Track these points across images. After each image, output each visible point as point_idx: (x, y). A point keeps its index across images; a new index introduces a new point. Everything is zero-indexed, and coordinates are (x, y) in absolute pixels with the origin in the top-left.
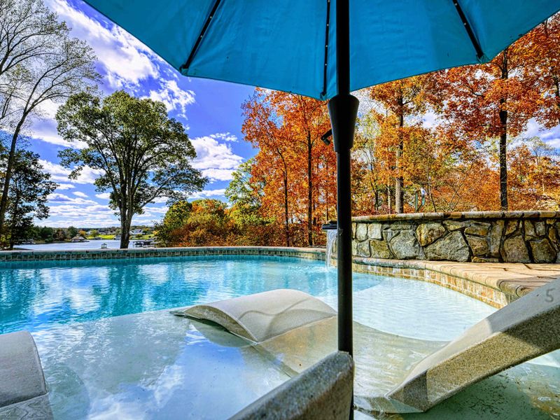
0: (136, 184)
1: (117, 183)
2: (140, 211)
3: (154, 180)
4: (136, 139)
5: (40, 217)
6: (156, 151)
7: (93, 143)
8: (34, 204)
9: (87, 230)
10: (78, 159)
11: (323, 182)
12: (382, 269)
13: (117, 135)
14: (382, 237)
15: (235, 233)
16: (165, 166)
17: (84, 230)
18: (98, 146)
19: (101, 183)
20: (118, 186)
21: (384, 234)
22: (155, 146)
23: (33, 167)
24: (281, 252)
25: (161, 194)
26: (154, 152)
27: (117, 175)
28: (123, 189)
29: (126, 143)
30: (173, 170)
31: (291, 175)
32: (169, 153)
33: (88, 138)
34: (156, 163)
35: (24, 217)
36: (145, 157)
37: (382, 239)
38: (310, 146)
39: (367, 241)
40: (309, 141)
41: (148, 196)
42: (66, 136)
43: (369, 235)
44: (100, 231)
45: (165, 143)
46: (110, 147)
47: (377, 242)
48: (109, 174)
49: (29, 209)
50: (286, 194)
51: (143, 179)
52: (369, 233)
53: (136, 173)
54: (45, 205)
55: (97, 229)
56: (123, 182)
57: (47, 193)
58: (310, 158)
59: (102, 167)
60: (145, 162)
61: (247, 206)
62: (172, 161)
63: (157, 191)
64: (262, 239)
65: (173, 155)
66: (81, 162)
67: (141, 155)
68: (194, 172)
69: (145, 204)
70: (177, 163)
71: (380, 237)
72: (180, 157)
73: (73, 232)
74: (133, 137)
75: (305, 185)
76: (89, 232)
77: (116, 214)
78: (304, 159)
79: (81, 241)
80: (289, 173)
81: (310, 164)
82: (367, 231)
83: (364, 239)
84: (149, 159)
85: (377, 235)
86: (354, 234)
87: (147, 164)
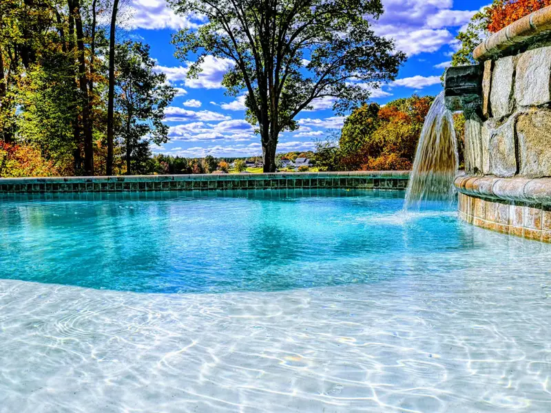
0: (281, 78)
1: (253, 79)
2: (293, 126)
3: (310, 66)
5: (158, 141)
6: (312, 13)
7: (214, 14)
8: (149, 122)
9: (231, 160)
10: (197, 45)
16: (327, 37)
17: (227, 160)
18: (222, 18)
20: (255, 85)
23: (143, 66)
25: (322, 92)
26: (309, 16)
28: (263, 89)
30: (341, 45)
34: (314, 36)
35: (139, 142)
36: (295, 26)
39: (510, 120)
41: (301, 97)
42: (178, 7)
44: (247, 162)
46: (239, 17)
47: (538, 117)
48: (241, 64)
49: (144, 130)
51: (293, 67)
52: (518, 86)
53: (280, 58)
54: (163, 121)
55: (244, 159)
56: (262, 77)
57: (163, 104)
59: (230, 55)
60: (294, 35)
62: (341, 28)
63: (316, 87)
65: (342, 16)
66: (201, 50)
67: (285, 26)
68: (378, 44)
69: (297, 111)
70: (350, 29)
71: (547, 99)
72: (353, 18)
73: (212, 163)
76: (233, 164)
77: (256, 132)
82: (514, 82)
83: (504, 114)
84: (300, 29)
85: (537, 90)
86: (486, 102)
87: (298, 39)
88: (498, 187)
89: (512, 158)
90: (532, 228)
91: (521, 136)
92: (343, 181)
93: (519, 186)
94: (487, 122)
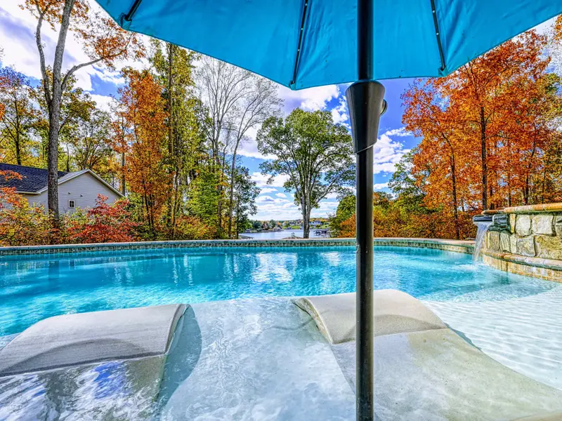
0: (312, 184)
1: (298, 184)
2: (317, 206)
3: (326, 179)
4: (310, 147)
5: (252, 214)
6: (326, 154)
7: (280, 154)
8: (247, 204)
9: (283, 222)
10: (272, 169)
11: (502, 164)
12: (553, 273)
13: (297, 146)
14: (554, 231)
15: (399, 223)
16: (333, 165)
17: (280, 222)
18: (284, 157)
19: (288, 185)
20: (299, 187)
21: (556, 228)
22: (324, 150)
23: (246, 178)
24: (432, 244)
25: (332, 191)
26: (325, 156)
27: (298, 177)
28: (303, 188)
29: (303, 152)
30: (340, 169)
31: (460, 160)
32: (336, 154)
33: (277, 151)
34: (327, 165)
35: (243, 214)
36: (318, 161)
37: (554, 235)
38: (483, 124)
39: (530, 237)
40: (483, 118)
41: (321, 193)
42: (263, 152)
43: (533, 228)
44: (291, 223)
45: (332, 146)
46: (292, 156)
47: (547, 239)
48: (293, 177)
49: (245, 208)
50: (454, 181)
51: (317, 179)
52: (533, 226)
53: (311, 174)
54: (254, 204)
55: (288, 221)
56: (302, 183)
57: (255, 196)
58: (484, 137)
59: (288, 173)
60: (318, 165)
61: (411, 196)
62: (339, 161)
63: (329, 188)
64: (427, 228)
65: (340, 156)
66: (274, 171)
67: (314, 159)
69: (319, 200)
70: (344, 161)
71: (551, 232)
72: (345, 157)
73: (273, 223)
74: (308, 145)
75: (479, 168)
76: (283, 224)
77: (299, 209)
78: (477, 140)
79: (279, 231)
80: (457, 157)
81: (483, 144)
82: (531, 225)
83: (526, 234)
84: (321, 162)
85: (545, 229)
86: (513, 228)
87: (319, 166)
88: (527, 261)
89: (533, 251)
90: (546, 276)
91: (538, 244)
92: (392, 243)
93: (540, 261)
94: (514, 235)
